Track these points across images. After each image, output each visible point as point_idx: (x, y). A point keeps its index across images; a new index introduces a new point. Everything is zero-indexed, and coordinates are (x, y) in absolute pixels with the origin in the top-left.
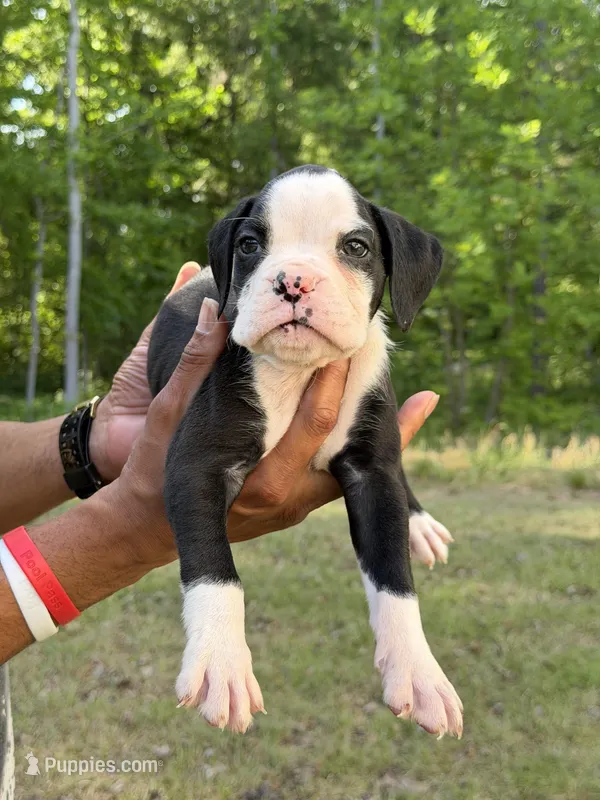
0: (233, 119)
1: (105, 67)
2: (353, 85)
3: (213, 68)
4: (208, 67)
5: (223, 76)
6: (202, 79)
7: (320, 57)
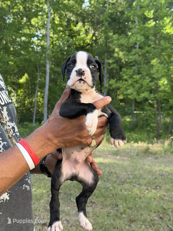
0: (96, 44)
1: (59, 29)
2: (130, 34)
3: (90, 29)
4: (89, 29)
5: (93, 32)
6: (87, 32)
7: (121, 26)
